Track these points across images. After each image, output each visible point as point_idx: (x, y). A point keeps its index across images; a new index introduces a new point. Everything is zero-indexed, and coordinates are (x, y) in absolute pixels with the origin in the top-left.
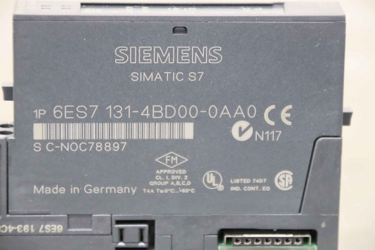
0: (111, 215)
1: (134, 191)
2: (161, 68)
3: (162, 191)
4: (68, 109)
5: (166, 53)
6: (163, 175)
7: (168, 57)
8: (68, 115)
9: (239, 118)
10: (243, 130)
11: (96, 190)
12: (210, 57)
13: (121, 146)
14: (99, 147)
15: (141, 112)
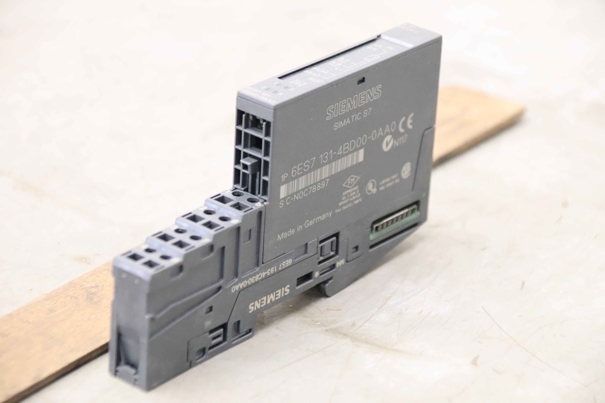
0: (318, 238)
1: (330, 215)
2: (348, 115)
3: (345, 208)
4: (300, 167)
5: (353, 101)
6: (346, 196)
7: (349, 107)
8: (300, 171)
9: (387, 134)
10: (388, 142)
11: (311, 223)
12: (375, 95)
13: (326, 182)
14: (314, 189)
15: (337, 153)
